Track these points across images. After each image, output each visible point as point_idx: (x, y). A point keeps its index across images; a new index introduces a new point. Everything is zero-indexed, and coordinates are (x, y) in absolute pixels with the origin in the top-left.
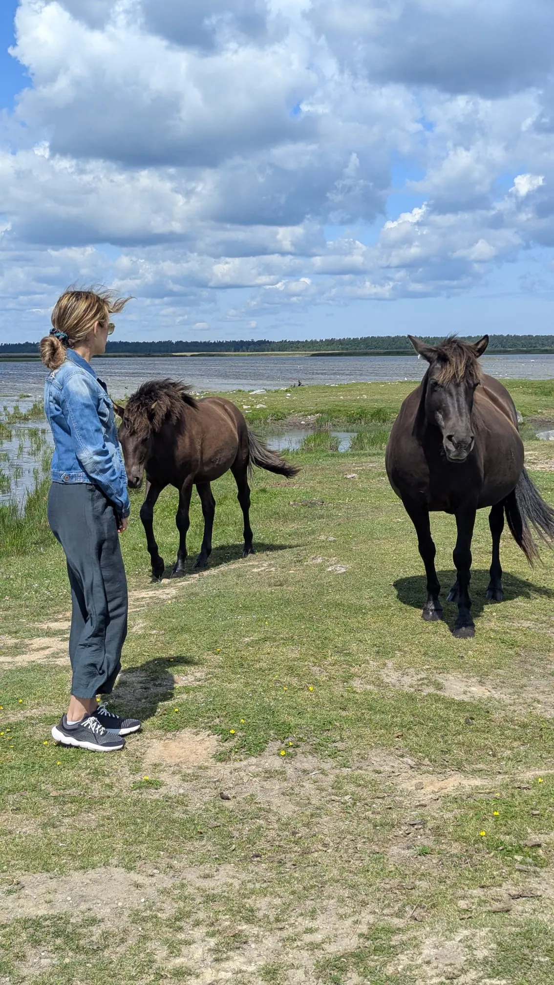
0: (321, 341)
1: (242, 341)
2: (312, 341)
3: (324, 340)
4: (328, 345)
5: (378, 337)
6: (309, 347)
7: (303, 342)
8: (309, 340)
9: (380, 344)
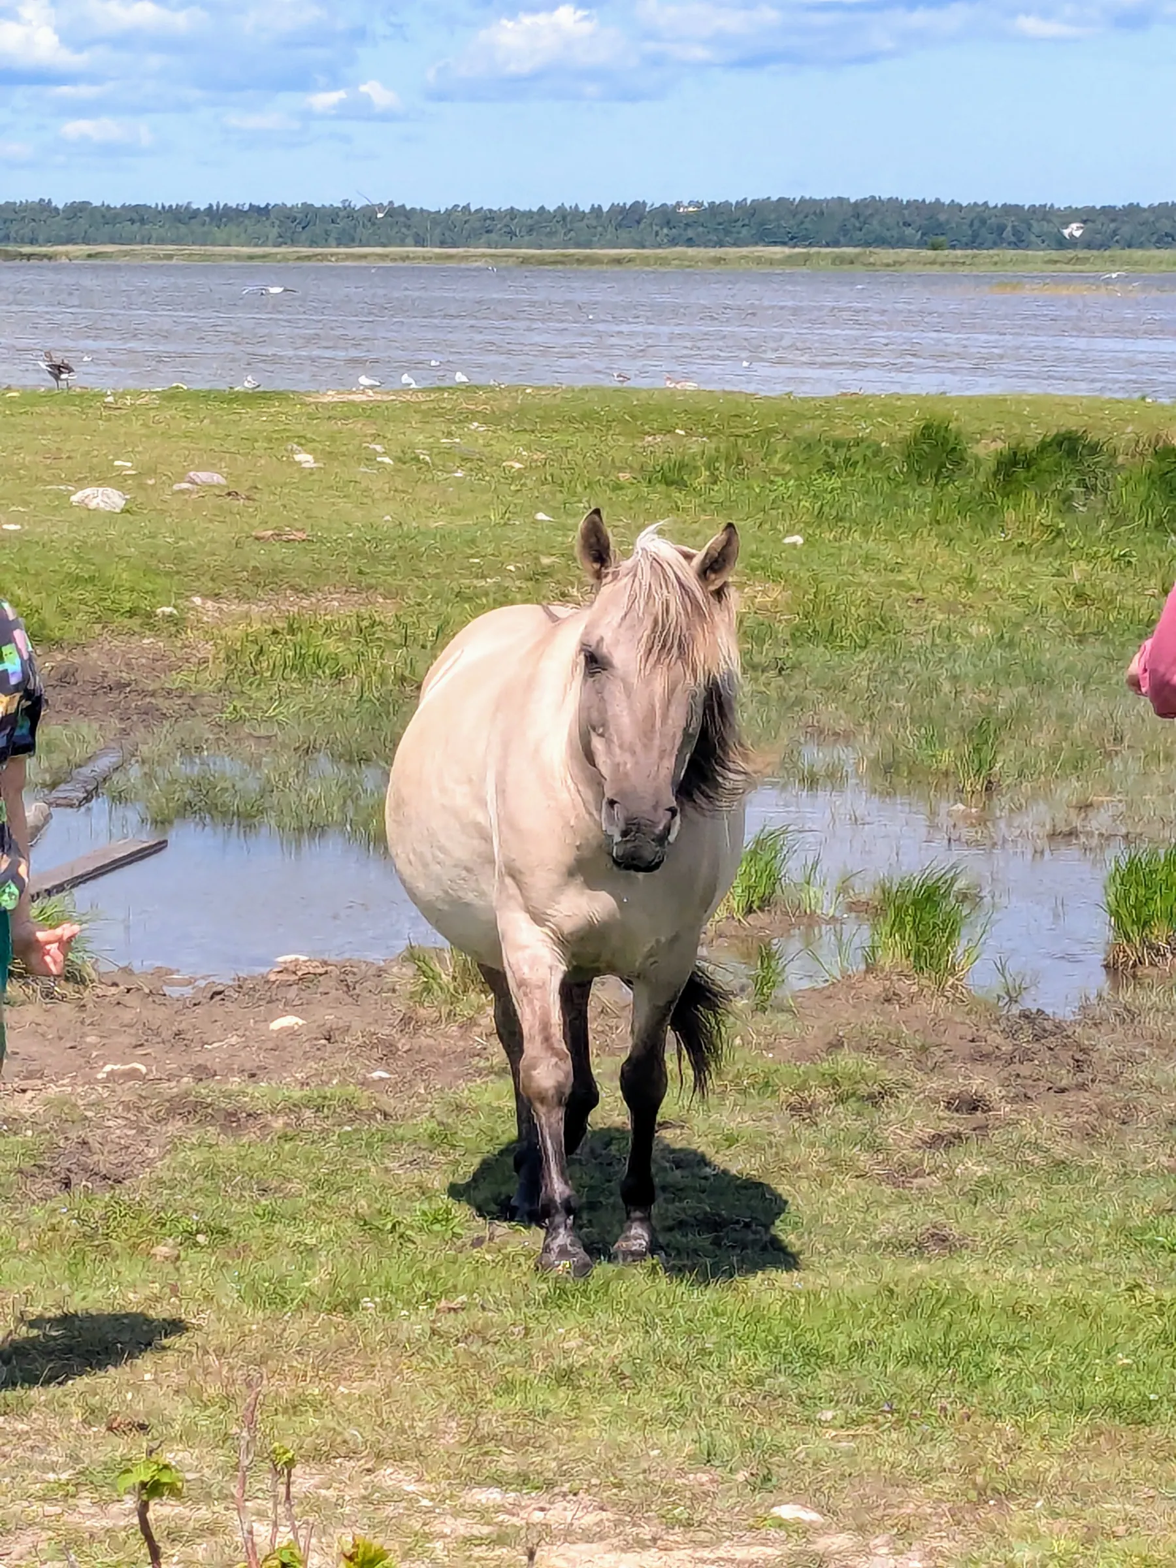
0: (596, 211)
1: (307, 207)
2: (561, 208)
3: (605, 209)
4: (619, 226)
5: (802, 200)
6: (551, 234)
7: (529, 214)
8: (551, 208)
9: (807, 225)
